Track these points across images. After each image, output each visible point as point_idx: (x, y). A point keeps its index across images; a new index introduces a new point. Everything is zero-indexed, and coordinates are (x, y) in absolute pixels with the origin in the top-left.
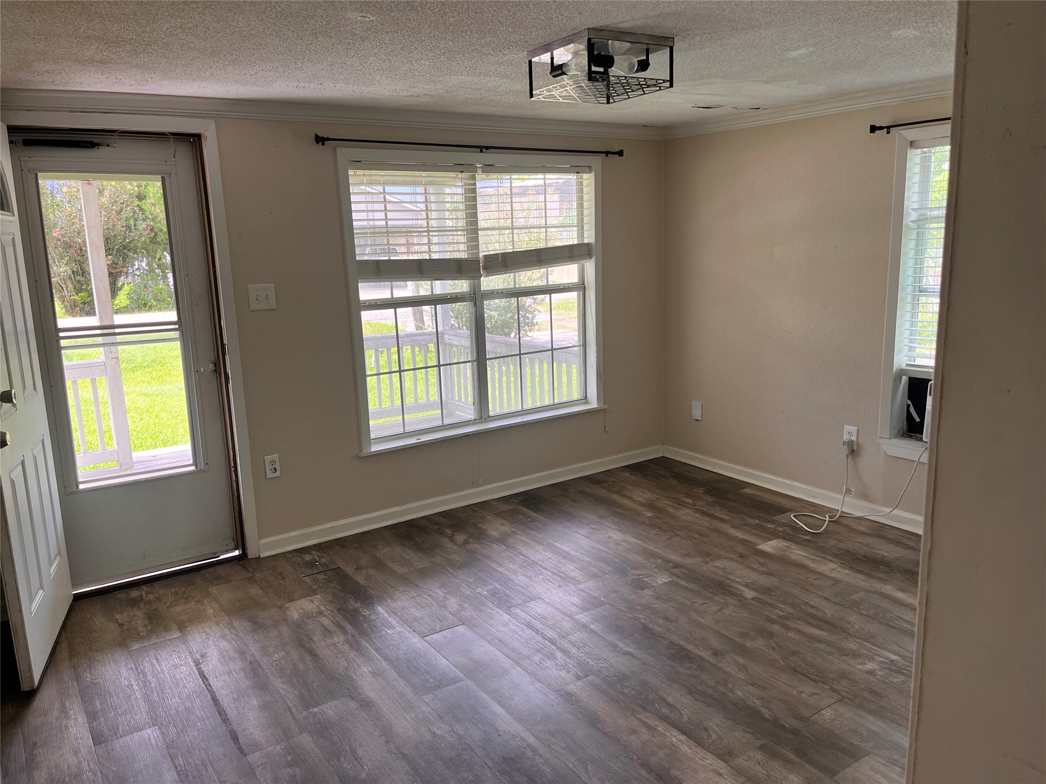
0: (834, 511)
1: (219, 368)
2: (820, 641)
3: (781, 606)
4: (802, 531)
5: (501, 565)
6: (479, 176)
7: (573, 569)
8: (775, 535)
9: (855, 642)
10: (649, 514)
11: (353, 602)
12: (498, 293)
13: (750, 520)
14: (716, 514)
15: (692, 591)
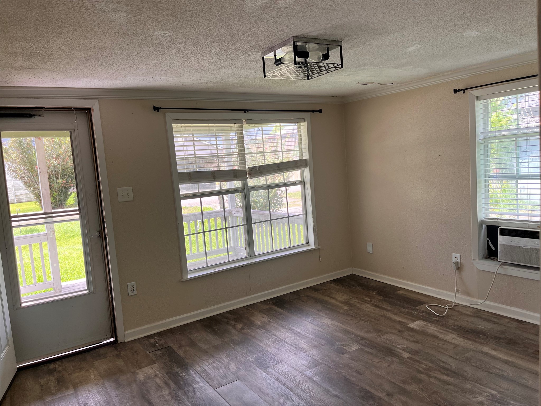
0: (451, 303)
1: (102, 234)
2: (449, 384)
3: (425, 362)
4: (432, 315)
5: (261, 341)
6: (245, 125)
7: (303, 343)
8: (418, 318)
9: (470, 383)
10: (346, 308)
11: (175, 368)
12: (257, 187)
13: (403, 309)
14: (384, 307)
15: (372, 354)
